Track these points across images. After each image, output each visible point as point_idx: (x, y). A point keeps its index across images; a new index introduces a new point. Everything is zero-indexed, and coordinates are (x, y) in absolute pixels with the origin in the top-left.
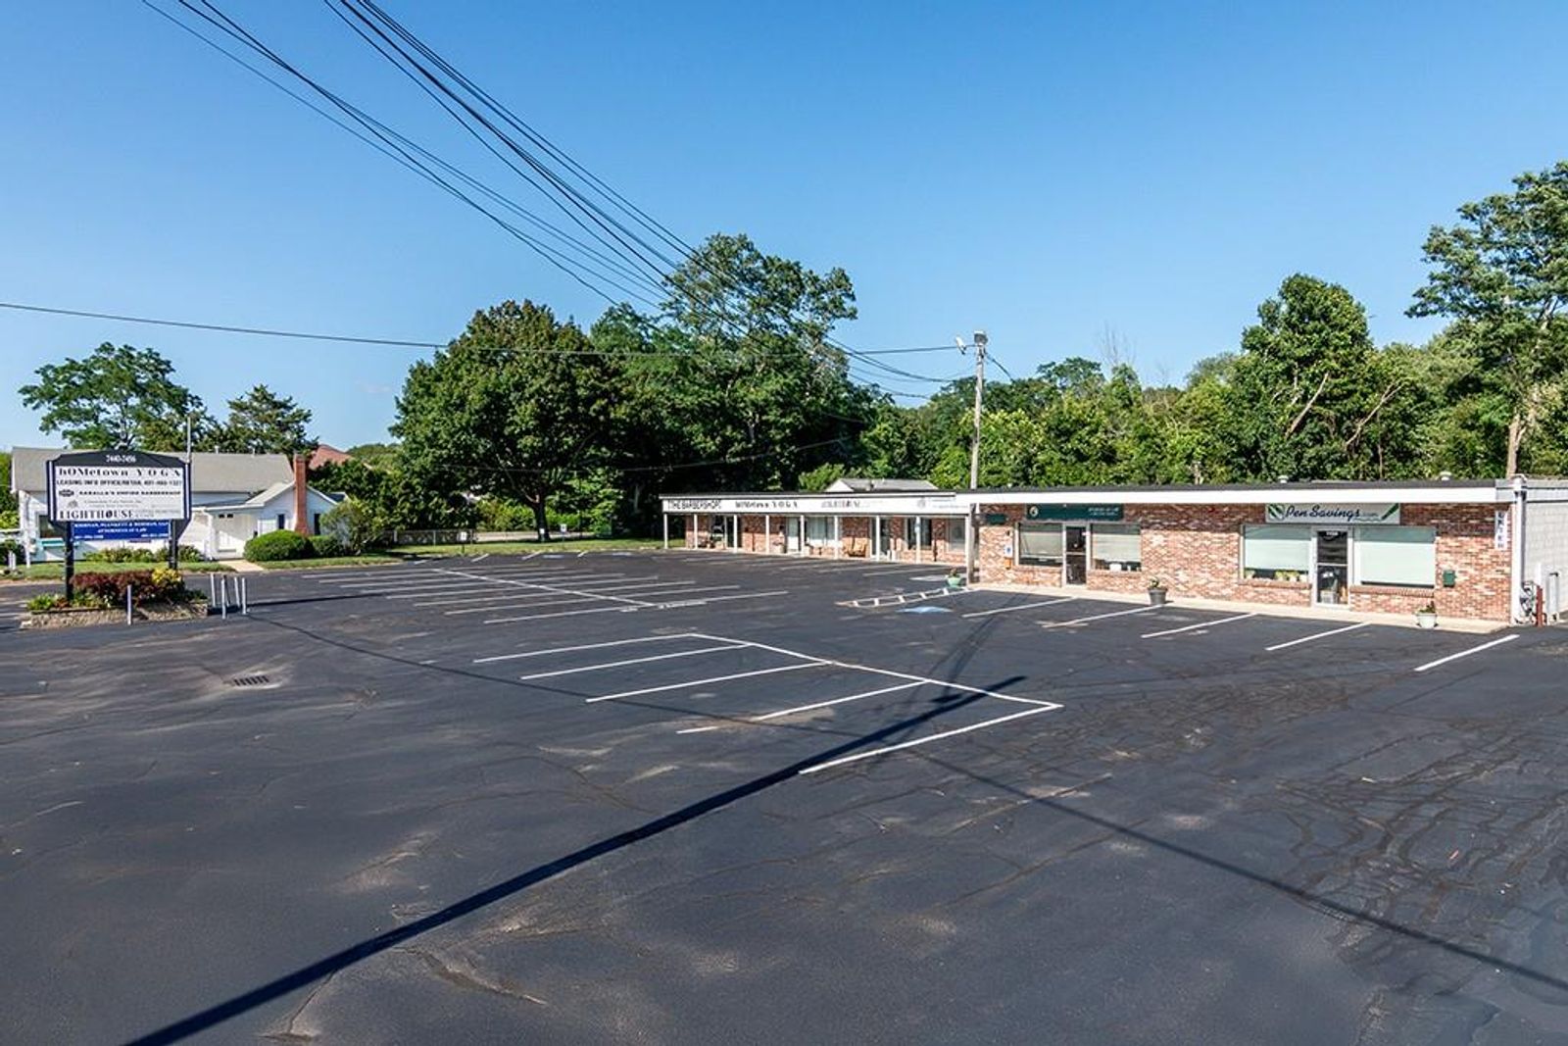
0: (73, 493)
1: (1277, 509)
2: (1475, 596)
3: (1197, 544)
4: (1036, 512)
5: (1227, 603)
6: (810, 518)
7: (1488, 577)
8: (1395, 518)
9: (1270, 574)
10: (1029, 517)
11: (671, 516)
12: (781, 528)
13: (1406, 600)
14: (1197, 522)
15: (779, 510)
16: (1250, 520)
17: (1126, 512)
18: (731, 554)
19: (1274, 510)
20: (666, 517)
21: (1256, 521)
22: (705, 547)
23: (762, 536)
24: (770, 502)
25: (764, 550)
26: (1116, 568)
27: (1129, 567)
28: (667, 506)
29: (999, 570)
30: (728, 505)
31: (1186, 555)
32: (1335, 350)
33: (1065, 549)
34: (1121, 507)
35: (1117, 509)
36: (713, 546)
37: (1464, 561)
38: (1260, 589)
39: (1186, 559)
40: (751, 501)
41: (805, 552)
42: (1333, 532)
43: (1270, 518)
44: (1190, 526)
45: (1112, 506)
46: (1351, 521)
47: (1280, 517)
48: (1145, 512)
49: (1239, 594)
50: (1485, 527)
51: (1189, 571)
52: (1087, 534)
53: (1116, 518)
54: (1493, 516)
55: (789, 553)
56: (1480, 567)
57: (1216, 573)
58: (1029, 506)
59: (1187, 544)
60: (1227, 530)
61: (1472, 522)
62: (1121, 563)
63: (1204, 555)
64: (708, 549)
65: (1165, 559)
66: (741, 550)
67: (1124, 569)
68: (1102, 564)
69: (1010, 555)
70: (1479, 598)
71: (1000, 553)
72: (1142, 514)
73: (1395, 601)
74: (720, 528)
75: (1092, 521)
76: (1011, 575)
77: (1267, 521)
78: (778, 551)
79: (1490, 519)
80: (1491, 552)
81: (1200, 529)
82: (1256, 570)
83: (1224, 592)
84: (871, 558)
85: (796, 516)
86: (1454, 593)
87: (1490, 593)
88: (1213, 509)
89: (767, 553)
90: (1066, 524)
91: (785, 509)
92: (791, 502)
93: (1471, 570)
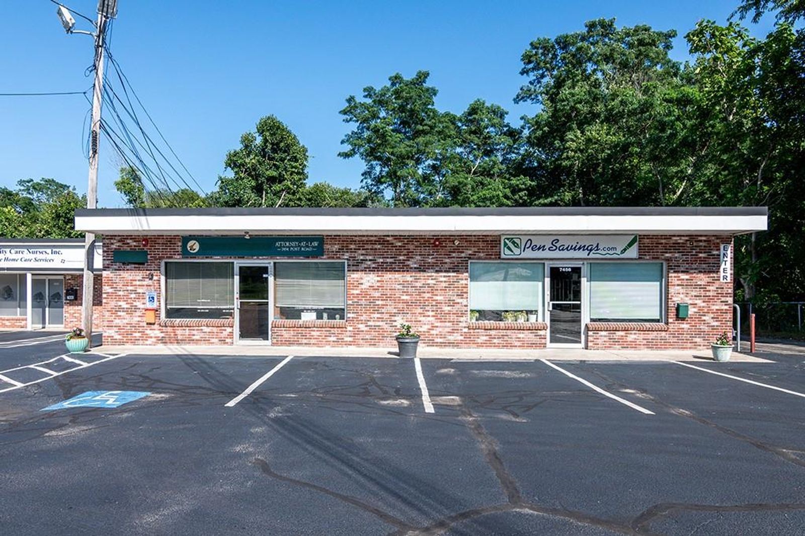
1: (514, 243)
2: (704, 327)
3: (418, 284)
4: (197, 247)
5: (455, 350)
7: (715, 308)
8: (633, 252)
9: (498, 315)
10: (185, 253)
13: (641, 336)
14: (419, 258)
16: (482, 255)
17: (326, 247)
19: (510, 244)
21: (489, 257)
26: (308, 317)
27: (325, 315)
29: (136, 327)
31: (405, 297)
32: (291, 174)
33: (236, 295)
34: (321, 240)
35: (316, 244)
37: (694, 293)
38: (493, 332)
39: (406, 302)
42: (566, 267)
43: (505, 253)
44: (412, 264)
45: (310, 238)
46: (592, 256)
47: (517, 251)
48: (352, 246)
49: (469, 340)
50: (711, 261)
51: (409, 316)
52: (271, 275)
53: (315, 255)
54: (719, 250)
56: (708, 299)
57: (441, 316)
58: (187, 238)
59: (404, 284)
60: (455, 269)
61: (701, 255)
62: (316, 310)
63: (427, 295)
65: (380, 302)
67: (320, 317)
68: (291, 312)
69: (155, 305)
70: (706, 329)
71: (138, 304)
72: (349, 250)
73: (631, 337)
75: (279, 260)
76: (156, 332)
77: (503, 256)
79: (715, 252)
80: (717, 284)
81: (422, 268)
82: (479, 311)
83: (451, 338)
86: (685, 326)
87: (716, 324)
88: (439, 243)
90: (238, 263)
93: (699, 302)
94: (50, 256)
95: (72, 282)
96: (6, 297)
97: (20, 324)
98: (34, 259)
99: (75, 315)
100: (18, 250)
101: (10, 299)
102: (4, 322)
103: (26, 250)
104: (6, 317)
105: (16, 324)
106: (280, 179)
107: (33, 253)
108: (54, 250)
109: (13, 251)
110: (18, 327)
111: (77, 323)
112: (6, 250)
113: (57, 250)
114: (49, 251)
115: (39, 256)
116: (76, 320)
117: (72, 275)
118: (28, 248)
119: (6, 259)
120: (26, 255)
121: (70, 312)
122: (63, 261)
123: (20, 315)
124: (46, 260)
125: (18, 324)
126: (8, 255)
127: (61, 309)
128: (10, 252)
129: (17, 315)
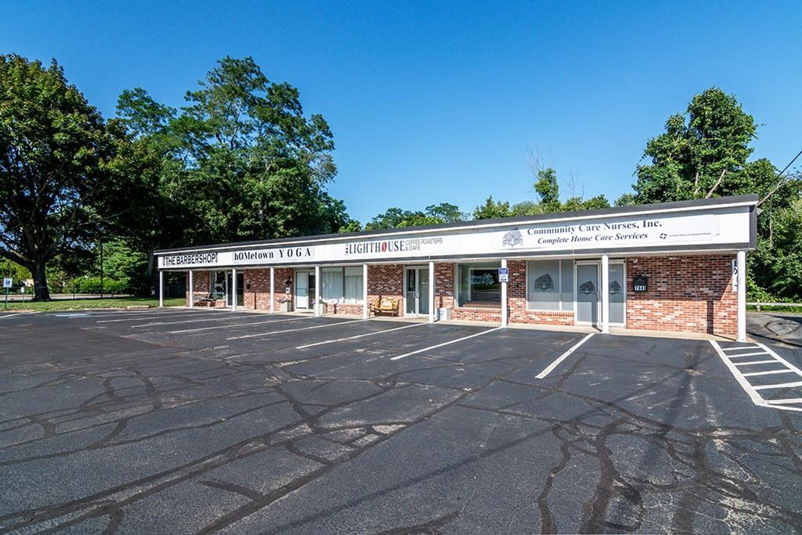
6: (328, 268)
11: (166, 272)
12: (288, 283)
15: (286, 259)
18: (229, 314)
20: (161, 273)
22: (205, 305)
23: (265, 295)
24: (276, 251)
25: (268, 308)
28: (162, 263)
30: (225, 258)
36: (213, 305)
40: (252, 252)
41: (318, 311)
55: (297, 312)
64: (208, 308)
66: (241, 309)
74: (221, 285)
78: (283, 309)
84: (406, 316)
85: (309, 268)
89: (271, 311)
91: (294, 259)
92: (303, 249)
94: (642, 230)
95: (640, 267)
96: (544, 287)
97: (565, 321)
98: (615, 236)
99: (643, 311)
100: (591, 226)
101: (550, 289)
102: (544, 317)
103: (602, 226)
104: (548, 311)
105: (559, 320)
106: (719, 157)
107: (614, 228)
108: (647, 221)
109: (583, 227)
110: (562, 323)
111: (646, 322)
112: (573, 227)
113: (653, 221)
114: (640, 223)
115: (622, 231)
116: (645, 318)
117: (639, 258)
118: (605, 221)
119: (574, 239)
120: (603, 230)
121: (636, 307)
122: (663, 236)
123: (563, 309)
124: (635, 237)
125: (562, 320)
126: (577, 233)
127: (621, 304)
128: (580, 229)
129: (559, 309)
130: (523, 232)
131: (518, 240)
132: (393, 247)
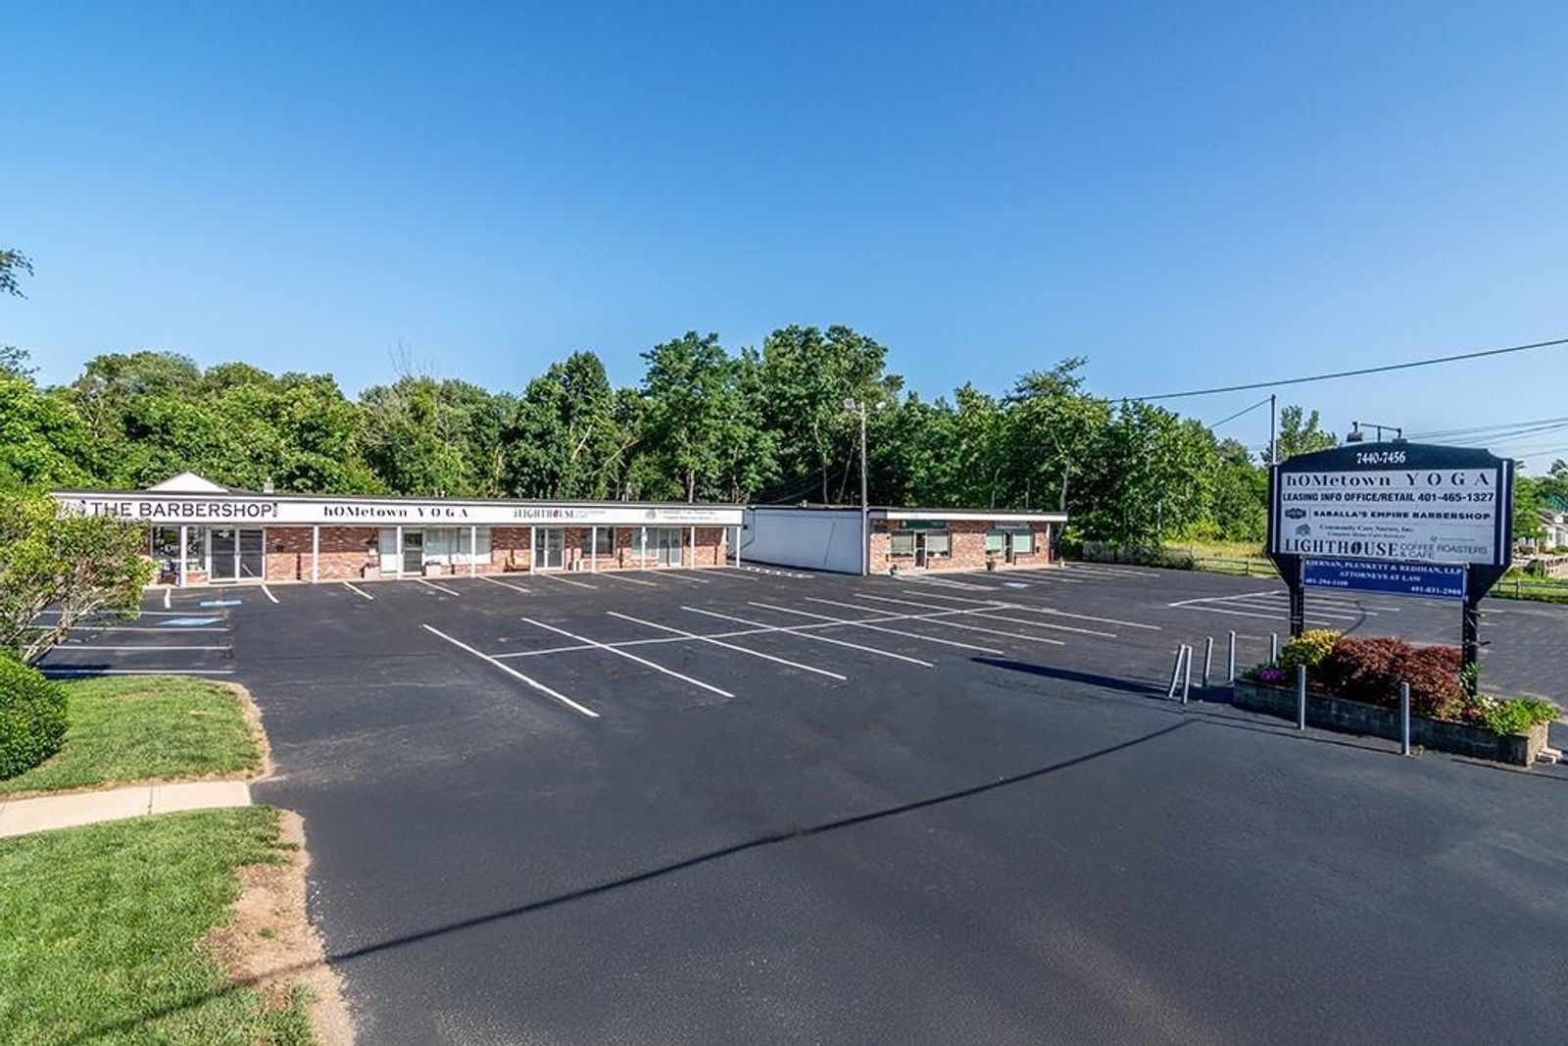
0: (1304, 514)
10: (900, 527)
12: (371, 543)
17: (946, 524)
26: (937, 555)
34: (945, 521)
43: (997, 527)
45: (940, 521)
48: (954, 524)
52: (926, 537)
53: (944, 528)
58: (901, 521)
62: (941, 552)
67: (942, 556)
68: (931, 554)
72: (953, 526)
75: (930, 530)
81: (974, 533)
88: (977, 522)
90: (917, 531)
92: (456, 509)
97: (654, 564)
105: (651, 564)
130: (656, 511)
131: (654, 516)
132: (564, 514)
